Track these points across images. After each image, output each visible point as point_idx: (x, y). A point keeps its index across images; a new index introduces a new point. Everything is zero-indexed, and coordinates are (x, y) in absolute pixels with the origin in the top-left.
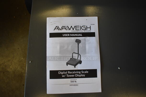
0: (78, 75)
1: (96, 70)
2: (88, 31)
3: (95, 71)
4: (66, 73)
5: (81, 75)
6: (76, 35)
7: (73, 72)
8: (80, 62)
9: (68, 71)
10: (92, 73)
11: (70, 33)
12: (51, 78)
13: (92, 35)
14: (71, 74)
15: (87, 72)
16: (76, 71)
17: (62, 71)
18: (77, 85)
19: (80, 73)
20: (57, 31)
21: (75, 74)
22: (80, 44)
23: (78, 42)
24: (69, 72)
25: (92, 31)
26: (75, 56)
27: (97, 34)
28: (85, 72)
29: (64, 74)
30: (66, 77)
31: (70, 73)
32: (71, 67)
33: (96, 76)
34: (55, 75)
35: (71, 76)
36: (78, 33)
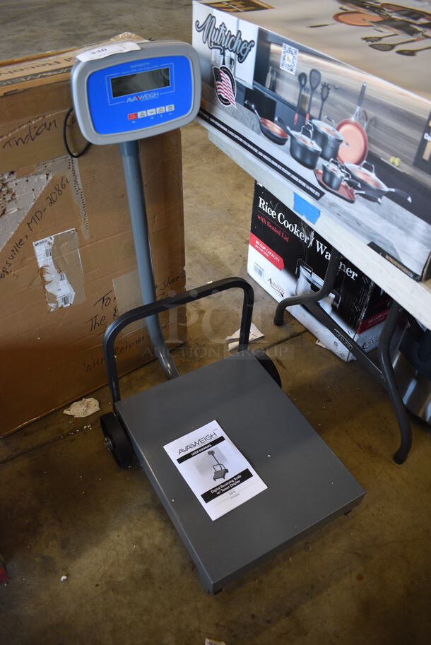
0: (233, 485)
1: (247, 469)
2: (214, 438)
3: (247, 471)
4: (219, 488)
5: (236, 483)
6: (206, 448)
7: (226, 484)
8: (226, 471)
9: (219, 486)
10: (245, 475)
11: (198, 450)
12: (207, 501)
13: (221, 439)
14: (225, 487)
15: (240, 476)
16: (228, 481)
17: (214, 489)
18: (238, 494)
19: (233, 481)
20: (183, 454)
21: (229, 485)
22: (215, 455)
23: (212, 453)
24: (221, 486)
25: (219, 436)
26: (218, 468)
27: (225, 436)
28: (238, 477)
29: (218, 491)
30: (222, 493)
31: (223, 486)
32: (220, 481)
33: (251, 475)
34: (209, 496)
35: (226, 489)
36: (206, 445)
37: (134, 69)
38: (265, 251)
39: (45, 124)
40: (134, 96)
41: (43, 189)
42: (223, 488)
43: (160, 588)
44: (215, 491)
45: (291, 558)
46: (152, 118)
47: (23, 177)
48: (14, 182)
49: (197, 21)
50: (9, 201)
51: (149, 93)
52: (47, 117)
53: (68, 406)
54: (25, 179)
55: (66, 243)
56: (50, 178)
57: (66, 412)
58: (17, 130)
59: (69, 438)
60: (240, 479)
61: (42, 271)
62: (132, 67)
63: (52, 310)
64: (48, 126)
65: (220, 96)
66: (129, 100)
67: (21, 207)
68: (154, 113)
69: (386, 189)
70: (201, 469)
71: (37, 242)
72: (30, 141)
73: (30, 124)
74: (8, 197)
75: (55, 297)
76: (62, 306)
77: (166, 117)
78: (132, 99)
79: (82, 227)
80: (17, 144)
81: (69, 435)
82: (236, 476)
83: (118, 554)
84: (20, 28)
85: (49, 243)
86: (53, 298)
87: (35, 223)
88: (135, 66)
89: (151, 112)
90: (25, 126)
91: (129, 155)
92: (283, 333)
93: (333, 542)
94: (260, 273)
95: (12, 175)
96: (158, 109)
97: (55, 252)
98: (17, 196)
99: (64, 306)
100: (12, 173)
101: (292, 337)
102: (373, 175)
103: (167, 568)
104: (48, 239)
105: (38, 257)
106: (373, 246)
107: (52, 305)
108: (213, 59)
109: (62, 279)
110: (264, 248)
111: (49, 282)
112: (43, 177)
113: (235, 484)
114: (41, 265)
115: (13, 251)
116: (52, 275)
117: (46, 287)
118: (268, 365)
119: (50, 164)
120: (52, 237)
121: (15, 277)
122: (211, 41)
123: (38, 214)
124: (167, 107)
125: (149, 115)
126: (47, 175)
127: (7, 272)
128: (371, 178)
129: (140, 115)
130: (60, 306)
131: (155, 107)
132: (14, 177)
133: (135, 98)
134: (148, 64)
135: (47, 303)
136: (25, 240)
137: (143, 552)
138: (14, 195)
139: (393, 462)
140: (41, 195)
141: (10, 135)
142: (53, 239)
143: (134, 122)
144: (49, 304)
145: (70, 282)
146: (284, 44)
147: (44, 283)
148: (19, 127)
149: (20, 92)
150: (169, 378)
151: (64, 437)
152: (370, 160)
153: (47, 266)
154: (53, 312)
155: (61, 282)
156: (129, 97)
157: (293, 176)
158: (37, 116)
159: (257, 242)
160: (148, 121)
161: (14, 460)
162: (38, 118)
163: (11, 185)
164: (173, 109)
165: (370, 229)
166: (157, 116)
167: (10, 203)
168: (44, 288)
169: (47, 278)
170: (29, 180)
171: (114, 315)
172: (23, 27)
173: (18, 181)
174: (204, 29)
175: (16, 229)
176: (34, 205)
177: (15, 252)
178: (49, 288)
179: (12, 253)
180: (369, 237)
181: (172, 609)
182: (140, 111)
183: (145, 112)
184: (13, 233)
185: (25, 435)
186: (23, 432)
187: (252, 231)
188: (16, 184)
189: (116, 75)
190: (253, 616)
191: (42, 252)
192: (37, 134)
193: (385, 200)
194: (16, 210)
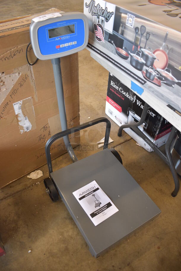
2: (95, 189)
3: (110, 203)
4: (98, 211)
6: (91, 193)
7: (101, 209)
8: (101, 203)
10: (109, 205)
11: (88, 194)
12: (92, 217)
13: (98, 189)
15: (107, 206)
16: (101, 208)
17: (95, 211)
18: (106, 214)
19: (103, 208)
20: (81, 196)
21: (102, 210)
22: (95, 196)
23: (94, 195)
24: (99, 210)
25: (97, 188)
26: (97, 202)
27: (99, 188)
29: (97, 213)
30: (99, 213)
32: (98, 208)
33: (111, 205)
34: (93, 215)
35: (101, 211)
36: (91, 192)
37: (59, 25)
38: (113, 104)
39: (18, 51)
40: (59, 37)
41: (17, 80)
42: (99, 211)
43: (72, 255)
44: (96, 212)
45: (129, 240)
46: (67, 47)
47: (8, 74)
48: (4, 77)
49: (86, 3)
50: (2, 85)
51: (66, 36)
52: (19, 47)
53: (29, 174)
54: (9, 75)
55: (28, 104)
56: (20, 75)
57: (28, 177)
58: (5, 53)
59: (30, 188)
60: (107, 207)
61: (17, 116)
62: (58, 24)
63: (22, 133)
64: (19, 51)
65: (97, 37)
66: (57, 39)
67: (7, 88)
68: (68, 45)
69: (176, 81)
70: (89, 203)
71: (15, 103)
72: (11, 58)
73: (11, 50)
74: (2, 84)
75: (23, 127)
76: (26, 131)
77: (73, 47)
78: (58, 38)
79: (35, 96)
80: (5, 60)
81: (30, 187)
82: (105, 206)
83: (53, 240)
84: (3, 6)
85: (20, 104)
86: (22, 128)
87: (14, 95)
88: (59, 24)
89: (66, 45)
90: (8, 52)
91: (55, 64)
92: (121, 140)
93: (147, 232)
94: (111, 113)
95: (3, 74)
96: (69, 43)
97: (23, 108)
98: (5, 83)
99: (27, 131)
100: (3, 73)
101: (126, 141)
102: (170, 75)
103: (75, 246)
104: (20, 102)
105: (15, 110)
106: (169, 106)
107: (22, 131)
108: (93, 20)
109: (26, 119)
110: (113, 103)
111: (21, 121)
112: (17, 74)
113: (104, 209)
114: (16, 114)
115: (4, 108)
116: (21, 117)
117: (19, 123)
118: (116, 154)
119: (20, 69)
120: (21, 101)
121: (5, 119)
122: (93, 12)
123: (15, 91)
124: (73, 42)
125: (65, 46)
126: (19, 73)
127: (1, 117)
128: (170, 76)
129: (61, 46)
130: (25, 131)
131: (68, 42)
132: (4, 74)
133: (59, 39)
134: (65, 23)
135: (19, 130)
136: (9, 102)
137: (64, 239)
138: (4, 83)
139: (171, 196)
140: (16, 83)
141: (2, 56)
142: (22, 102)
143: (59, 49)
144: (20, 131)
145: (30, 120)
146: (128, 14)
147: (18, 121)
148: (6, 52)
149: (6, 36)
150: (74, 162)
151: (28, 188)
152: (169, 67)
153: (19, 114)
154: (22, 134)
155: (25, 121)
156: (56, 38)
157: (131, 74)
158: (14, 47)
159: (110, 100)
160: (65, 49)
161: (6, 199)
162: (15, 48)
163: (3, 78)
164: (76, 43)
165: (168, 98)
166: (69, 46)
167: (2, 86)
168: (18, 124)
169: (19, 119)
170: (11, 76)
171: (49, 134)
172: (4, 6)
173: (6, 76)
174: (89, 6)
175: (5, 98)
176: (13, 87)
177: (5, 108)
178: (20, 124)
179: (4, 109)
180: (167, 102)
181: (78, 264)
182: (61, 44)
183: (63, 45)
184: (4, 100)
185: (11, 187)
186: (10, 186)
187: (107, 95)
188: (5, 78)
189: (51, 28)
190: (113, 266)
191: (17, 108)
192: (14, 55)
193: (176, 86)
194: (5, 89)
